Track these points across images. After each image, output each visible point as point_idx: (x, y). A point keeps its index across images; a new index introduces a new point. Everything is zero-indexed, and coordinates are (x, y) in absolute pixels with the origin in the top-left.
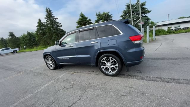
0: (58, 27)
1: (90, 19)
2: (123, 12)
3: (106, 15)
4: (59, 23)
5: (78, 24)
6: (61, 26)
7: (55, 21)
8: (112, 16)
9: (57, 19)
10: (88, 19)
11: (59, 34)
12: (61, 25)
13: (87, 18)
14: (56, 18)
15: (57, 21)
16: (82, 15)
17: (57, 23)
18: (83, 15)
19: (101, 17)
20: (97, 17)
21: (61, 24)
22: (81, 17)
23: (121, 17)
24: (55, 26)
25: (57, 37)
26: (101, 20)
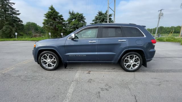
0: (13, 14)
1: (62, 15)
2: (95, 17)
3: (80, 16)
4: (16, 10)
5: (46, 17)
6: (19, 14)
7: (9, 6)
8: (84, 18)
9: (14, 4)
10: (59, 15)
11: (14, 24)
12: (17, 13)
13: (58, 13)
14: (11, 3)
15: (12, 7)
16: (52, 8)
17: (13, 9)
18: (54, 9)
19: (75, 17)
20: (70, 15)
21: (18, 11)
22: (50, 10)
23: (93, 21)
24: (9, 13)
25: (10, 27)
26: (74, 19)
